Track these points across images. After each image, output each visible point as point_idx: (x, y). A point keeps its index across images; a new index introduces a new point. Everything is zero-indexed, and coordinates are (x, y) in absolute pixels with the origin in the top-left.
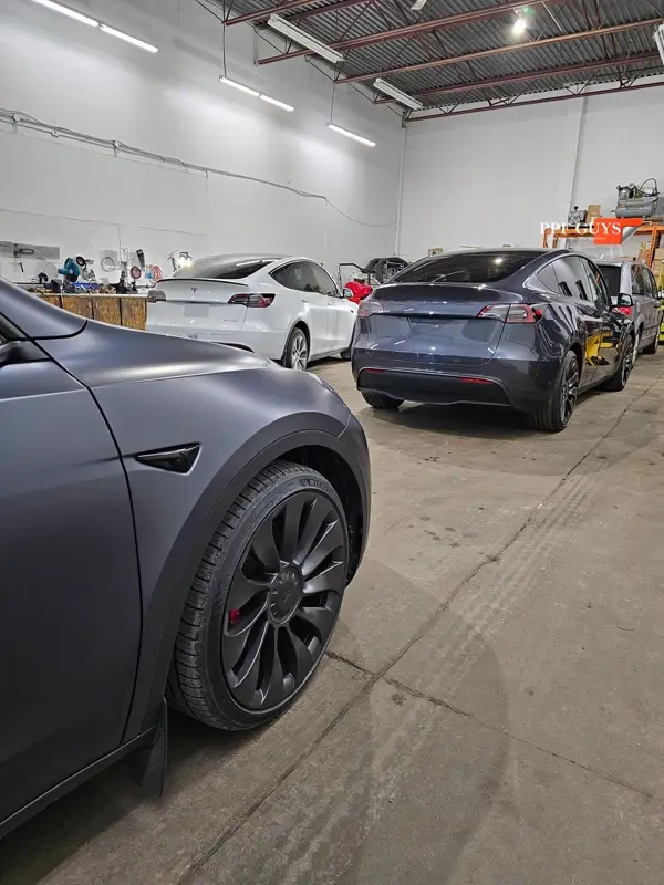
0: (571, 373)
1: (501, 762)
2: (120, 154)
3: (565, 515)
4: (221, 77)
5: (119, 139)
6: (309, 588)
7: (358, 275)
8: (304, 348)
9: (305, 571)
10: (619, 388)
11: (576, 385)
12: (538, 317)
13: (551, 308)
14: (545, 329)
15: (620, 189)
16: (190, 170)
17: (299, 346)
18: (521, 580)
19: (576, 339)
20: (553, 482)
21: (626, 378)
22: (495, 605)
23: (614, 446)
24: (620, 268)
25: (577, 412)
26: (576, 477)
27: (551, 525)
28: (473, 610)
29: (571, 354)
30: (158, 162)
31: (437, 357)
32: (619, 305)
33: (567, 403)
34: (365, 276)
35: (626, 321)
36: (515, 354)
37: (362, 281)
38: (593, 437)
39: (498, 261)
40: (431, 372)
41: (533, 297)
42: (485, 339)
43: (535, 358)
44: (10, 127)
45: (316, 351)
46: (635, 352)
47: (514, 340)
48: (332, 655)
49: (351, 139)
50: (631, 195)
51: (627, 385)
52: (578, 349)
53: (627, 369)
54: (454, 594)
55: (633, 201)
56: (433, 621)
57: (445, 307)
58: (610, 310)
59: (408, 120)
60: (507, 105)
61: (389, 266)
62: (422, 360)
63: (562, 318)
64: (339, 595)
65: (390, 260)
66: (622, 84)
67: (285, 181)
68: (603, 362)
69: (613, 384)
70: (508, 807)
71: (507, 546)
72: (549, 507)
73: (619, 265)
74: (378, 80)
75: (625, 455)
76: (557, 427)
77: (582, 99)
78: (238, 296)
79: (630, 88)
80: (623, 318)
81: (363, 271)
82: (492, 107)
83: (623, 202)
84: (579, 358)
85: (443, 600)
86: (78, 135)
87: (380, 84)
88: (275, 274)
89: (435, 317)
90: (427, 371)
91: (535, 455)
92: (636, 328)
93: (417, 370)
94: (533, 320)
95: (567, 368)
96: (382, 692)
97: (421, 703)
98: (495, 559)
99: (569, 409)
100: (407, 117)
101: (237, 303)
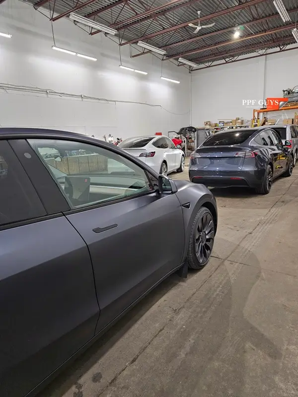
0: (270, 173)
1: (260, 272)
2: (84, 100)
3: (271, 220)
4: (120, 66)
5: (83, 94)
6: (207, 237)
7: (176, 136)
8: (166, 170)
9: (206, 232)
10: (289, 175)
11: (272, 177)
12: (256, 155)
13: (261, 151)
14: (259, 159)
15: (284, 91)
16: (110, 102)
17: (164, 169)
18: (259, 238)
19: (270, 161)
20: (266, 211)
21: (291, 172)
22: (253, 244)
23: (287, 197)
24: (285, 128)
25: (273, 186)
26: (274, 209)
27: (267, 224)
28: (247, 245)
29: (269, 166)
30: (97, 101)
31: (220, 172)
32: (286, 145)
33: (269, 183)
34: (179, 136)
35: (289, 150)
36: (249, 168)
37: (178, 138)
38: (280, 195)
39: (237, 135)
40: (218, 176)
41: (253, 148)
42: (237, 164)
43: (256, 169)
44: (45, 95)
45: (170, 170)
46: (295, 160)
47: (248, 164)
48: (211, 256)
49: (170, 82)
50: (289, 93)
51: (292, 174)
52: (271, 164)
53: (291, 168)
54: (240, 242)
55: (290, 96)
56: (237, 248)
57: (222, 154)
58: (282, 147)
59: (192, 70)
60: (233, 61)
61: (188, 130)
62: (214, 172)
63: (265, 154)
64: (213, 239)
65: (189, 128)
66: (281, 49)
67: (145, 101)
68: (282, 167)
69: (287, 174)
70: (263, 279)
71: (254, 230)
72: (266, 218)
73: (285, 127)
74: (180, 58)
75: (291, 200)
76: (266, 192)
77: (264, 56)
78: (142, 154)
79: (284, 50)
80: (288, 148)
81: (178, 134)
82: (227, 62)
83: (286, 97)
84: (272, 167)
85: (238, 244)
86: (69, 95)
87: (181, 60)
88: (154, 144)
89: (218, 158)
90: (216, 176)
91: (259, 203)
92: (294, 152)
93: (213, 176)
94: (254, 156)
95: (268, 171)
96: (227, 263)
97: (237, 264)
98: (251, 233)
99: (270, 186)
100: (191, 70)
101: (142, 156)
